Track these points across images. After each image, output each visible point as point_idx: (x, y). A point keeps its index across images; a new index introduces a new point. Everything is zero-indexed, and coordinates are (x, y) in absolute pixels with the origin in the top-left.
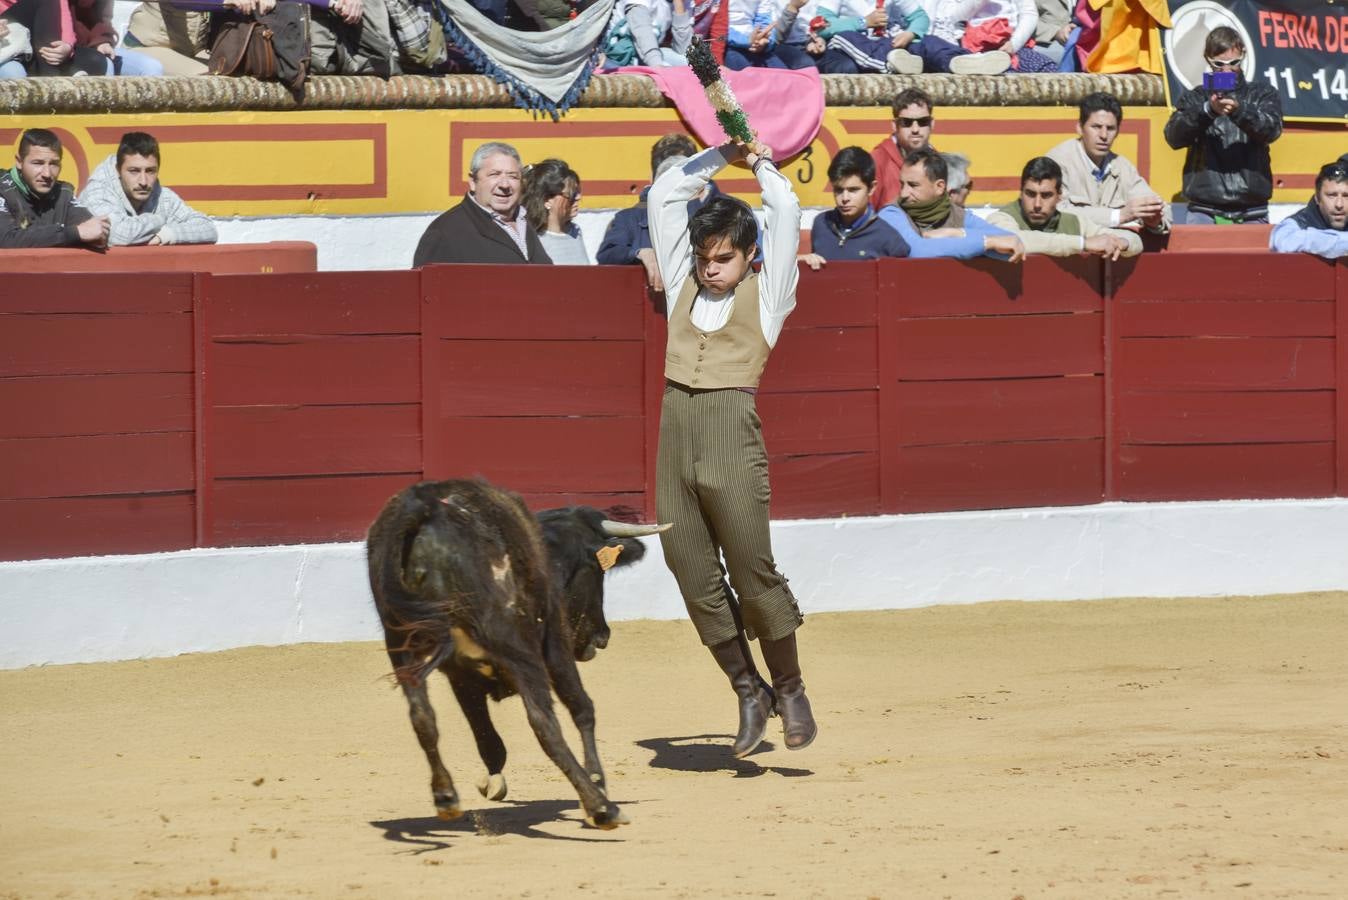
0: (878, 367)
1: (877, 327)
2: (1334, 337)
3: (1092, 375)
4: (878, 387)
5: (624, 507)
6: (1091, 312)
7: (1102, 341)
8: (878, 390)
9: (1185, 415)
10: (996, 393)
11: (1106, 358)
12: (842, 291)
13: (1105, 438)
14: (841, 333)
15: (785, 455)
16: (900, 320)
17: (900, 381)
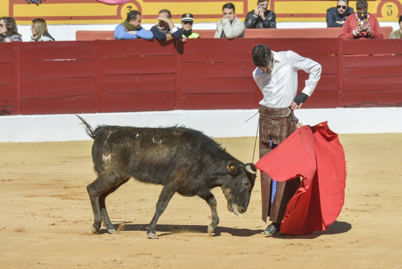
1: (95, 59)
4: (95, 77)
9: (204, 85)
10: (137, 78)
11: (176, 69)
12: (82, 49)
13: (175, 91)
14: (82, 61)
15: (63, 96)
16: (103, 57)
17: (103, 75)
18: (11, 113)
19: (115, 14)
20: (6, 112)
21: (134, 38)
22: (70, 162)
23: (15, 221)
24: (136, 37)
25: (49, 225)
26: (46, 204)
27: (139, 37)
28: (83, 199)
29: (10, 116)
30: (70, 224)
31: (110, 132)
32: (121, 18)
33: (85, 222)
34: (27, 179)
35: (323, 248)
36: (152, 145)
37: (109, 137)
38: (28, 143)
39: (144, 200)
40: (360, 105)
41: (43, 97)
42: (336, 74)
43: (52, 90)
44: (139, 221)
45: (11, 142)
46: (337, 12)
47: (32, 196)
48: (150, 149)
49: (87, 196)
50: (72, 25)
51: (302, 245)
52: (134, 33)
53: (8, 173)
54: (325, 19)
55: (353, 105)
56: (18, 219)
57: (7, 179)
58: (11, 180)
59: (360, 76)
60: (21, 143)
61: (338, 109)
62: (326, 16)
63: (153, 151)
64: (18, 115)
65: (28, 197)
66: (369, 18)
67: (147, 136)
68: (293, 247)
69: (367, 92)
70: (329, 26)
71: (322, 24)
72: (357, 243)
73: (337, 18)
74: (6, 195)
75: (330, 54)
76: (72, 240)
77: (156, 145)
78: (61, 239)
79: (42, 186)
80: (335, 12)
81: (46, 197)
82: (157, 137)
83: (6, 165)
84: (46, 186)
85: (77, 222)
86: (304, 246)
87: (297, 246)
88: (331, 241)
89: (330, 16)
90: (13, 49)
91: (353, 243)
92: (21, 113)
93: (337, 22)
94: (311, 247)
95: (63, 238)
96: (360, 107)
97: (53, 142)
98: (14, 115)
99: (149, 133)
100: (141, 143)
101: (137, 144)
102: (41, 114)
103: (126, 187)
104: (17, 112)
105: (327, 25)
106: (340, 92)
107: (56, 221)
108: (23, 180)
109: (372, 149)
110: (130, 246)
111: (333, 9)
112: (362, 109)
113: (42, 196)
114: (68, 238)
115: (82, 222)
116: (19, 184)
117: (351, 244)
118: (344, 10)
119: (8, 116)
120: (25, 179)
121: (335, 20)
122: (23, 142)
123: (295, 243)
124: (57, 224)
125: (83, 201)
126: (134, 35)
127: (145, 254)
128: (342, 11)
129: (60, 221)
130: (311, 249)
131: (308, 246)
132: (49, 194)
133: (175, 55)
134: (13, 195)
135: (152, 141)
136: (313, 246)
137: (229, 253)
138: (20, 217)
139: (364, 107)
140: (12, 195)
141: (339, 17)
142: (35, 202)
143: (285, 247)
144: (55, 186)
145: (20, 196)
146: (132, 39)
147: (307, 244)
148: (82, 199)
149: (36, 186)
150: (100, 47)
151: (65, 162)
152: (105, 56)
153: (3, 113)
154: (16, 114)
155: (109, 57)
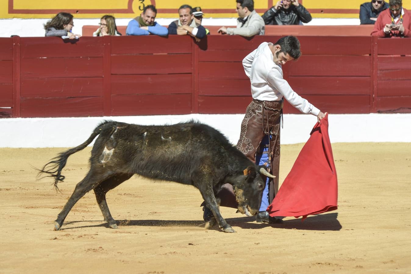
9: (223, 86)
10: (149, 79)
11: (192, 68)
12: (89, 46)
13: (192, 94)
14: (89, 59)
15: (67, 97)
16: (112, 55)
17: (112, 74)
18: (10, 115)
19: (126, 7)
20: (3, 114)
21: (147, 35)
22: (75, 170)
23: (13, 235)
24: (149, 33)
25: (51, 239)
26: (47, 216)
27: (152, 34)
28: (89, 211)
29: (8, 118)
30: (73, 239)
31: (118, 128)
32: (132, 12)
33: (90, 237)
34: (26, 188)
35: (353, 268)
36: (161, 143)
37: (117, 132)
38: (28, 149)
39: (156, 213)
40: (397, 111)
41: (45, 98)
42: (370, 76)
43: (55, 91)
44: (150, 237)
45: (9, 148)
46: (372, 7)
47: (32, 208)
48: (159, 147)
49: (92, 208)
50: (77, 19)
51: (331, 265)
52: (147, 28)
53: (6, 182)
54: (358, 15)
55: (388, 111)
56: (16, 232)
57: (5, 187)
58: (9, 190)
59: (396, 79)
60: (20, 148)
61: (372, 115)
62: (359, 12)
63: (163, 148)
64: (17, 118)
65: (27, 209)
66: (404, 15)
67: (155, 134)
68: (320, 267)
69: (404, 97)
70: (362, 23)
71: (355, 21)
72: (392, 263)
73: (371, 14)
74: (4, 205)
75: (364, 54)
76: (76, 256)
77: (166, 142)
78: (64, 255)
79: (44, 197)
80: (370, 8)
81: (47, 209)
82: (165, 134)
83: (4, 172)
84: (48, 196)
85: (82, 236)
86: (332, 266)
87: (325, 265)
88: (363, 261)
89: (364, 12)
90: (13, 44)
91: (387, 263)
92: (20, 115)
93: (371, 19)
94: (340, 267)
95: (66, 254)
96: (396, 113)
97: (56, 148)
98: (13, 117)
99: (157, 130)
100: (150, 142)
101: (145, 144)
102: (43, 117)
103: (136, 198)
104: (16, 114)
105: (361, 22)
106: (374, 96)
107: (59, 235)
108: (23, 189)
109: (408, 159)
110: (140, 264)
111: (367, 5)
112: (398, 115)
113: (42, 208)
114: (72, 253)
115: (87, 236)
116: (18, 194)
117: (385, 264)
118: (379, 5)
119: (6, 118)
120: (24, 188)
121: (369, 17)
122: (22, 147)
123: (322, 262)
124: (59, 238)
125: (89, 214)
126: (147, 30)
127: (157, 272)
128: (377, 6)
129: (63, 235)
130: (341, 269)
131: (338, 266)
132: (51, 205)
133: (191, 53)
134: (11, 206)
135: (162, 139)
136: (343, 266)
137: (250, 272)
138: (18, 230)
139: (401, 113)
140: (9, 206)
141: (374, 13)
142: (35, 214)
143: (311, 267)
144: (57, 197)
145: (18, 207)
146: (144, 35)
147: (336, 264)
148: (87, 211)
149: (37, 196)
150: (109, 44)
151: (69, 170)
152: (115, 54)
153: (1, 116)
154: (16, 117)
155: (119, 55)
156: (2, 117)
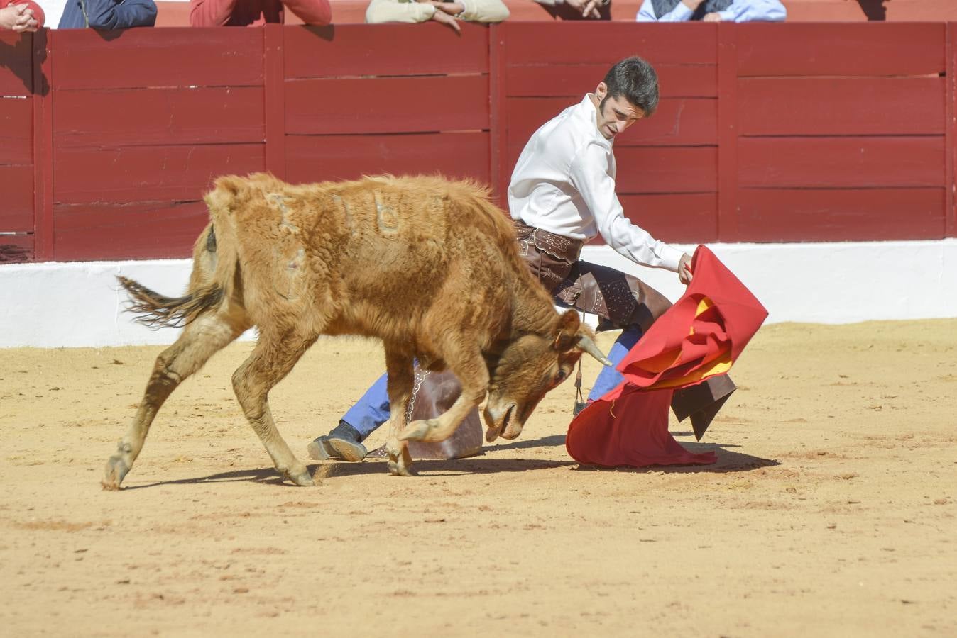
0: (264, 123)
1: (263, 86)
2: (717, 98)
3: (480, 131)
4: (265, 141)
5: (12, 246)
6: (479, 74)
7: (488, 100)
8: (264, 143)
11: (491, 116)
14: (228, 91)
15: (173, 201)
16: (286, 80)
17: (286, 135)
18: (27, 255)
20: (9, 252)
29: (22, 264)
41: (116, 205)
61: (950, 242)
64: (47, 263)
75: (922, 74)
98: (35, 260)
104: (43, 252)
106: (954, 189)
119: (17, 264)
133: (488, 74)
150: (279, 48)
152: (291, 78)
153: (4, 257)
154: (41, 259)
155: (304, 79)
156: (6, 260)
